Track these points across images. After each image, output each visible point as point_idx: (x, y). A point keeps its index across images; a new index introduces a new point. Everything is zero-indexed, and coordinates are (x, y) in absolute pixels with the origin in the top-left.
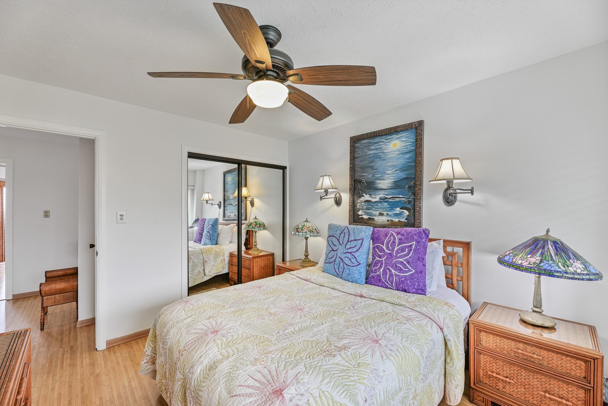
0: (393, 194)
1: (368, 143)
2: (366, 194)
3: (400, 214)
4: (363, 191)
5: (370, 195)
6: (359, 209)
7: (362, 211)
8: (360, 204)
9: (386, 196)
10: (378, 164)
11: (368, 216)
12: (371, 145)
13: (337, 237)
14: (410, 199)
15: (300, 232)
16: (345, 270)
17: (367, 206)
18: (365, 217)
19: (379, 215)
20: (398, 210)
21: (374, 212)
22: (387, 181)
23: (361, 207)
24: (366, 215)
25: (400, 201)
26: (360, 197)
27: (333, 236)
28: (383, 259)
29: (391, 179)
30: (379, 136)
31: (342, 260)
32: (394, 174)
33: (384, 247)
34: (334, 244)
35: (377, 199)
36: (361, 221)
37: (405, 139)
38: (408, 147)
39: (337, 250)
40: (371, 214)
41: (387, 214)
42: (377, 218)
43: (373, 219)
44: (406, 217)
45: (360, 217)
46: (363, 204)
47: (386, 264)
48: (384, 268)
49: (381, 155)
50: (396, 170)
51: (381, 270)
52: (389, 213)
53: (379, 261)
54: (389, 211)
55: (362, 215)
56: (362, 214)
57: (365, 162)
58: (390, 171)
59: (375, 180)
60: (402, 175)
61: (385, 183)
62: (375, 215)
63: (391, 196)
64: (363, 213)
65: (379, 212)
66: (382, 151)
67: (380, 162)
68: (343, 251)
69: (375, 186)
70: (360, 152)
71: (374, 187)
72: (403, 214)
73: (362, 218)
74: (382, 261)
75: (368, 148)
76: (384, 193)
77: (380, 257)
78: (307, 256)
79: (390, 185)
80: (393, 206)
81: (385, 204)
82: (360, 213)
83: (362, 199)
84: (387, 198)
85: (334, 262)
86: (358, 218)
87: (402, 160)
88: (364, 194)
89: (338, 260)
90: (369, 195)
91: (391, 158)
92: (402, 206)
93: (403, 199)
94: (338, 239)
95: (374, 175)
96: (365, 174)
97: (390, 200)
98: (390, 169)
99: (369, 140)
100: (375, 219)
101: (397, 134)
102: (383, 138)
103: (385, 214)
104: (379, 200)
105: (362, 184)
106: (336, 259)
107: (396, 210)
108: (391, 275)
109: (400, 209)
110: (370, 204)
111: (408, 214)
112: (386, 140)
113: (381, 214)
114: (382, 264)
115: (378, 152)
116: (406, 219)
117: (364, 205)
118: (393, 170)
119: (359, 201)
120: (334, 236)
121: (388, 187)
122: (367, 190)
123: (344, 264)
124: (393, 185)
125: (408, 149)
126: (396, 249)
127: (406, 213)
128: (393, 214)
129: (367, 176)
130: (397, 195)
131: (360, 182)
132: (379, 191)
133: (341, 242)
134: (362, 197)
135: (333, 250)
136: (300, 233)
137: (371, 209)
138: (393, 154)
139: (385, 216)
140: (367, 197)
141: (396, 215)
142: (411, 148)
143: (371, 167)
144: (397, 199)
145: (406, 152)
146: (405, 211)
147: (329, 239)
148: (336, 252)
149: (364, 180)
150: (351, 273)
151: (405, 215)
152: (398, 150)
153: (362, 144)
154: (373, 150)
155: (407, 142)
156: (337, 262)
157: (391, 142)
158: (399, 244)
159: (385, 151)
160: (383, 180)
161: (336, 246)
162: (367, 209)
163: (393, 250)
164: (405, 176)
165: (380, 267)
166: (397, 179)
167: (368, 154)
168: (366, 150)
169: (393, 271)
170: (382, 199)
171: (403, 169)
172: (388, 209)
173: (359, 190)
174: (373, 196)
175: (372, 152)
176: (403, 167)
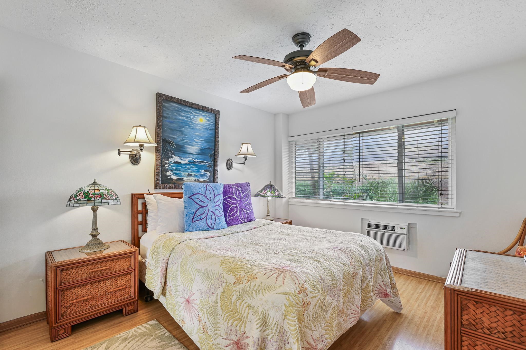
0: (200, 159)
1: (178, 108)
2: (176, 156)
3: (204, 175)
4: (172, 152)
5: (180, 157)
6: (167, 169)
7: (171, 172)
8: (168, 165)
9: (194, 160)
10: (187, 131)
11: (178, 176)
12: (181, 111)
13: (203, 194)
14: (211, 164)
15: (109, 199)
16: (216, 220)
17: (176, 167)
18: (174, 177)
19: (188, 176)
20: (203, 172)
21: (183, 173)
22: (195, 148)
23: (170, 167)
24: (175, 175)
25: (205, 165)
26: (169, 158)
27: (198, 194)
28: (237, 205)
29: (198, 146)
30: (189, 107)
31: (214, 213)
32: (200, 143)
33: (235, 197)
34: (201, 201)
35: (186, 162)
36: (169, 181)
37: (208, 119)
38: (211, 125)
39: (207, 206)
40: (181, 175)
41: (195, 175)
42: (186, 178)
43: (182, 180)
44: (208, 177)
45: (169, 177)
46: (172, 164)
47: (240, 208)
48: (240, 210)
49: (190, 124)
50: (202, 141)
51: (238, 212)
52: (196, 174)
53: (235, 207)
54: (196, 172)
55: (171, 176)
56: (170, 174)
57: (174, 125)
58: (198, 140)
59: (185, 144)
60: (206, 145)
61: (193, 149)
62: (184, 176)
63: (198, 161)
64: (172, 174)
65: (188, 173)
66: (191, 121)
67: (190, 130)
68: (212, 205)
69: (184, 149)
70: (169, 113)
71: (184, 151)
72: (206, 175)
73: (171, 179)
74: (237, 206)
75: (178, 113)
76: (192, 157)
77: (235, 204)
78: (97, 236)
79: (197, 151)
80: (199, 169)
81: (193, 166)
82: (169, 173)
83: (171, 160)
84: (194, 162)
85: (206, 217)
86: (166, 178)
87: (206, 134)
88: (173, 156)
89: (210, 213)
90: (178, 157)
91: (198, 129)
92: (205, 169)
93: (207, 164)
94: (205, 196)
95: (184, 139)
96: (175, 137)
97: (197, 164)
98: (197, 138)
99: (179, 105)
100: (184, 179)
101: (203, 113)
102: (192, 110)
103: (193, 175)
104: (188, 163)
105: (172, 145)
106: (208, 214)
107: (202, 172)
108: (245, 213)
109: (205, 171)
110: (179, 165)
111: (210, 175)
112: (195, 113)
113: (190, 175)
114: (237, 208)
115: (188, 120)
116: (209, 179)
117: (173, 166)
118: (200, 140)
119: (167, 162)
120: (200, 194)
121: (196, 152)
122: (176, 152)
123: (216, 216)
124: (199, 152)
125: (210, 127)
126: (242, 196)
127: (209, 174)
128: (199, 175)
129: (176, 138)
130: (202, 160)
131: (169, 143)
132: (188, 154)
133: (209, 198)
134: (171, 158)
135: (202, 207)
136: (109, 201)
137: (181, 170)
138: (200, 127)
139: (193, 176)
140: (176, 159)
141: (202, 176)
142: (212, 127)
143: (181, 131)
144: (203, 163)
145: (209, 129)
146: (208, 173)
147: (194, 197)
148: (207, 208)
149: (173, 142)
150: (221, 222)
151: (208, 176)
152: (204, 125)
153: (172, 106)
154: (182, 116)
155: (210, 122)
156: (209, 216)
157: (198, 116)
158: (243, 193)
159: (194, 122)
160: (192, 145)
161: (204, 202)
162: (176, 170)
163: (241, 197)
164: (208, 147)
165: (237, 211)
166: (202, 147)
167: (177, 118)
168: (176, 114)
169: (245, 211)
170: (191, 162)
171: (207, 141)
172: (195, 171)
173: (167, 150)
174: (183, 159)
175: (182, 118)
176: (207, 140)
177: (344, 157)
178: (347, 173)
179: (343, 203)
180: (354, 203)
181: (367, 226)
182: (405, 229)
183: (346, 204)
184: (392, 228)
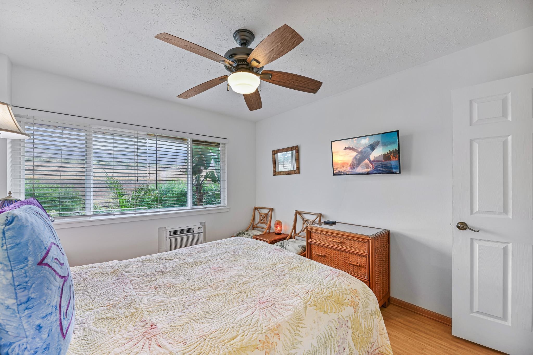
177: (137, 159)
178: (140, 178)
179: (134, 215)
180: (149, 213)
181: (169, 234)
182: (201, 228)
183: (137, 215)
184: (191, 230)
